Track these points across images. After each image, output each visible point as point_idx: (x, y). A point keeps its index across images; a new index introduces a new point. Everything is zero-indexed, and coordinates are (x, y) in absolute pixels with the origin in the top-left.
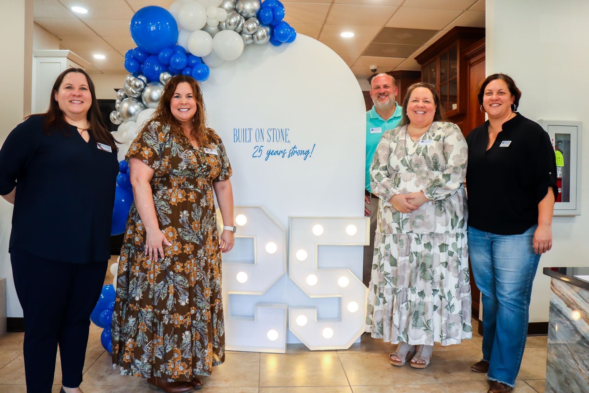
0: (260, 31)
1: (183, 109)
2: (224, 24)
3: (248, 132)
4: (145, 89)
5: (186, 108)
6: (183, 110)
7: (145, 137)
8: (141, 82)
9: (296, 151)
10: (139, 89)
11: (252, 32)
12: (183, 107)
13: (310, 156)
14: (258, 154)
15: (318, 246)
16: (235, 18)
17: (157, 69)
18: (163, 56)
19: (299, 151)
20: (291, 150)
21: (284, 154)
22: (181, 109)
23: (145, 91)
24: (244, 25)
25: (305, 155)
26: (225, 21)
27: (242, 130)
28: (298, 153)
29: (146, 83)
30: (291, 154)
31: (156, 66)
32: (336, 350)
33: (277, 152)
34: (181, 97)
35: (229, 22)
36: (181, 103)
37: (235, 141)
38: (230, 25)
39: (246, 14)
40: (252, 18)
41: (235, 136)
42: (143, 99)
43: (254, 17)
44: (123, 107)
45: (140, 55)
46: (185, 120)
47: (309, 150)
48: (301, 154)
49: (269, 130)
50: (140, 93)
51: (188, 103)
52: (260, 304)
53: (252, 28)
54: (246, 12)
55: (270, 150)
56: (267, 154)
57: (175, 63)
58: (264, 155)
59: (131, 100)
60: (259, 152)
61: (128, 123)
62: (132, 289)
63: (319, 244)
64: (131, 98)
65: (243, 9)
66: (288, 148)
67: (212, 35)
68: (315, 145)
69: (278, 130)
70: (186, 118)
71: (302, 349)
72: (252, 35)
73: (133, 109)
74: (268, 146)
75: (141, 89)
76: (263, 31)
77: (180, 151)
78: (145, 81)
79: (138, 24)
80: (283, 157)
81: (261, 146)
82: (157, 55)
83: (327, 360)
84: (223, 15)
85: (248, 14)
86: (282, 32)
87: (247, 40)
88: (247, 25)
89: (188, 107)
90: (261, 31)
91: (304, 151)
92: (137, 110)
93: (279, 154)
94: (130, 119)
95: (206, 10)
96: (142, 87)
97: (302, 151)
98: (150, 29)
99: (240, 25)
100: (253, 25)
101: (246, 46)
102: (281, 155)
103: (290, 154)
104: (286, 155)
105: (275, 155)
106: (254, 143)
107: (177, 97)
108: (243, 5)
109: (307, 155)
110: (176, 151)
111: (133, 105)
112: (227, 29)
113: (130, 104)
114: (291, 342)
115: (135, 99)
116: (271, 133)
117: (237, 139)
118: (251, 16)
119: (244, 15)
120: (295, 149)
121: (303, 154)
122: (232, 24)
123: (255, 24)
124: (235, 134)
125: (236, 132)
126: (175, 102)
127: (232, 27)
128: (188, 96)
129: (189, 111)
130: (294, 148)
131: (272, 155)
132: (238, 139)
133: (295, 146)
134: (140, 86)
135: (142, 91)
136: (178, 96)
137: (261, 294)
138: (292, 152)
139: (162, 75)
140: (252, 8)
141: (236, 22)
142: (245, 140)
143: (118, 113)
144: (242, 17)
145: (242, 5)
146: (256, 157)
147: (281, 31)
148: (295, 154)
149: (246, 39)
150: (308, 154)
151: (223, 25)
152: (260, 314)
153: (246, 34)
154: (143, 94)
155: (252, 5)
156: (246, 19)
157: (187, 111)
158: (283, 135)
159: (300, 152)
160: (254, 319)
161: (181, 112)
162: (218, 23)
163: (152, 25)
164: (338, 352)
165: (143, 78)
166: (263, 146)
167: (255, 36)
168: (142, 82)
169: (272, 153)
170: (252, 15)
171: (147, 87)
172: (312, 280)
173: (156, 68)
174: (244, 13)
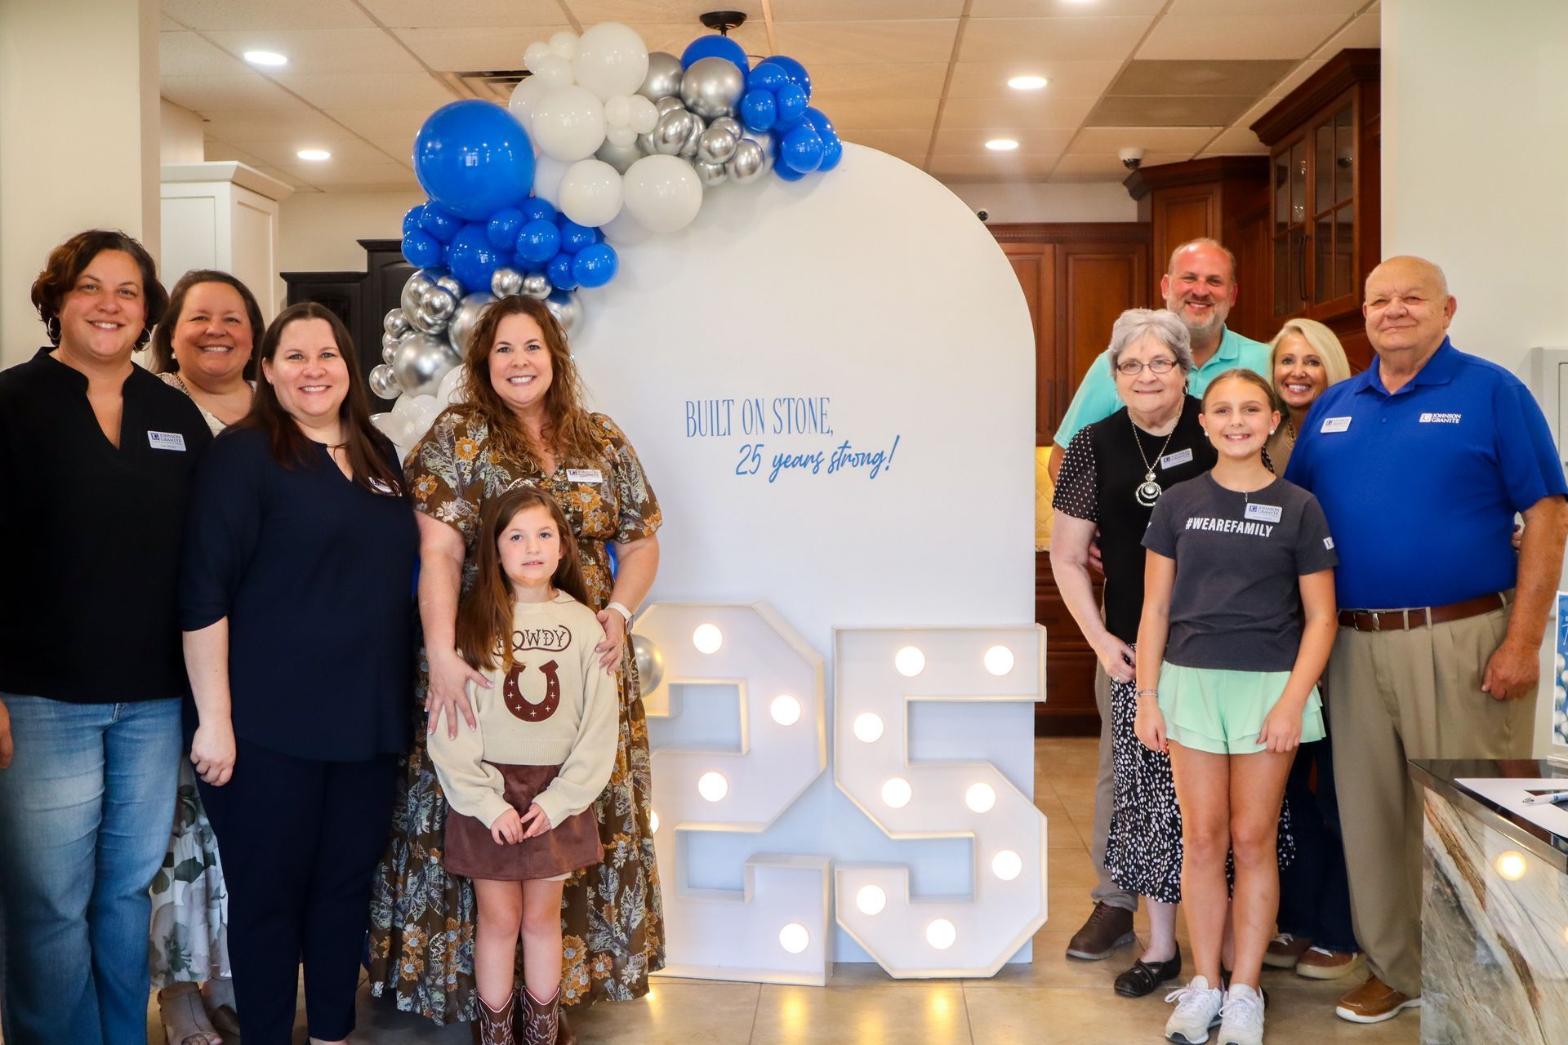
0: (744, 154)
1: (518, 377)
2: (651, 138)
3: (723, 409)
4: (456, 312)
5: (526, 376)
6: (519, 380)
7: (426, 453)
8: (445, 297)
9: (850, 456)
10: (442, 315)
11: (723, 159)
12: (518, 373)
13: (887, 468)
14: (749, 465)
15: (910, 704)
16: (677, 124)
17: (484, 258)
18: (499, 231)
19: (857, 455)
20: (836, 453)
21: (817, 465)
22: (515, 377)
23: (457, 319)
24: (702, 139)
25: (872, 466)
26: (655, 131)
27: (709, 403)
28: (854, 459)
29: (458, 296)
30: (837, 463)
31: (483, 253)
32: (962, 980)
33: (800, 459)
34: (513, 351)
35: (664, 135)
36: (514, 364)
37: (691, 434)
38: (665, 141)
39: (706, 107)
40: (723, 119)
41: (691, 420)
42: (452, 337)
43: (727, 114)
44: (404, 357)
45: (440, 222)
46: (523, 403)
47: (882, 452)
48: (862, 464)
49: (777, 401)
50: (446, 322)
51: (530, 363)
52: (758, 857)
53: (722, 147)
54: (706, 103)
55: (782, 455)
56: (774, 466)
57: (528, 244)
58: (767, 468)
59: (422, 341)
60: (753, 460)
61: (417, 399)
62: (413, 810)
63: (912, 698)
64: (421, 335)
65: (700, 95)
66: (827, 447)
67: (621, 168)
68: (898, 437)
69: (800, 402)
70: (527, 400)
71: (874, 975)
72: (724, 164)
73: (427, 364)
74: (776, 445)
75: (446, 313)
76: (750, 153)
77: (501, 482)
78: (455, 293)
79: (433, 150)
80: (815, 473)
81: (757, 446)
82: (483, 223)
83: (941, 1006)
84: (646, 116)
85: (712, 109)
86: (802, 149)
87: (710, 177)
88: (710, 141)
89: (531, 371)
90: (746, 154)
91: (869, 455)
92: (437, 367)
93: (805, 464)
94: (422, 388)
95: (604, 105)
96: (450, 308)
97: (864, 454)
98: (464, 161)
99: (692, 138)
100: (725, 139)
101: (708, 192)
102: (811, 465)
103: (833, 463)
104: (824, 466)
105: (794, 466)
106: (738, 438)
107: (503, 350)
108: (699, 84)
109: (878, 466)
110: (492, 486)
111: (428, 354)
112: (658, 152)
113: (421, 351)
114: (845, 957)
115: (432, 339)
116: (782, 411)
117: (694, 428)
118: (719, 114)
119: (701, 110)
120: (847, 451)
121: (868, 463)
122: (670, 139)
123: (729, 138)
124: (690, 416)
125: (692, 410)
126: (499, 362)
127: (672, 146)
128: (530, 346)
129: (535, 382)
130: (845, 447)
131: (786, 467)
132: (698, 427)
133: (847, 442)
134: (443, 307)
135: (451, 317)
136: (506, 348)
137: (759, 830)
138: (839, 460)
139: (497, 277)
140: (722, 91)
141: (681, 133)
142: (715, 431)
143: (391, 371)
144: (696, 117)
145: (695, 85)
146: (746, 473)
147: (801, 146)
148: (848, 464)
149: (707, 176)
150: (881, 461)
151: (647, 140)
152: (762, 883)
153: (708, 162)
154: (450, 324)
155: (721, 83)
156: (708, 121)
157: (528, 383)
158: (814, 414)
159: (861, 457)
160: (743, 896)
161: (516, 385)
162: (636, 137)
163: (468, 152)
164: (966, 984)
165: (451, 285)
166: (762, 446)
167: (731, 167)
168: (447, 296)
169: (785, 462)
170: (722, 111)
171: (460, 310)
172: (896, 793)
173: (482, 258)
174: (702, 107)
